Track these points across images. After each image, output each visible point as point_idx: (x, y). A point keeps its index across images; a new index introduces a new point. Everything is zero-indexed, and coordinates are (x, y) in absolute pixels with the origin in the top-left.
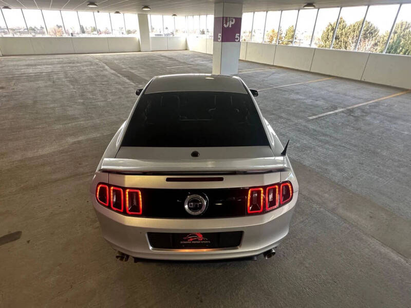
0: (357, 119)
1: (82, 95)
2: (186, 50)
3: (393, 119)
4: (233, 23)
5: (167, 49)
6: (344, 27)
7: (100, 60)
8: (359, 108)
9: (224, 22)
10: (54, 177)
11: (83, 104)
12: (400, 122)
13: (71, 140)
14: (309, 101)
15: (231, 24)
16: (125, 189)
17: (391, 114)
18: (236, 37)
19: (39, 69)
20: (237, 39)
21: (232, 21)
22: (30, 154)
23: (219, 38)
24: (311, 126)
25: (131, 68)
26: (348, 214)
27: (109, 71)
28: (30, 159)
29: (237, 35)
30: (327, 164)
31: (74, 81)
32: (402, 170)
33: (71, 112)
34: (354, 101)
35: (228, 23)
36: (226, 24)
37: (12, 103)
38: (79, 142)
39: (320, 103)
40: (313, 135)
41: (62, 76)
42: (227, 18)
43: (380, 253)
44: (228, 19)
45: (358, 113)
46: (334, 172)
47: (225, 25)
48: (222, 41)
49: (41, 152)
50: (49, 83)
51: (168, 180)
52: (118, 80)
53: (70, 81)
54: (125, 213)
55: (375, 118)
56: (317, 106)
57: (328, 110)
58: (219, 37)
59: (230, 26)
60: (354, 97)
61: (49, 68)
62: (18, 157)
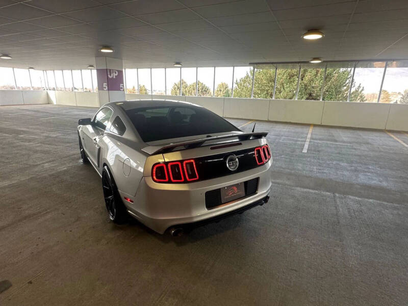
2: (49, 103)
4: (117, 74)
5: (23, 104)
6: (186, 87)
9: (109, 73)
15: (114, 75)
16: (182, 162)
18: (121, 87)
20: (122, 88)
21: (116, 73)
23: (105, 88)
29: (121, 85)
35: (112, 74)
36: (111, 75)
42: (110, 70)
44: (112, 71)
47: (109, 76)
48: (108, 90)
54: (186, 181)
58: (104, 86)
59: (114, 77)
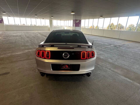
0: (117, 48)
1: (30, 41)
3: (129, 48)
6: (113, 26)
7: (37, 32)
8: (118, 45)
9: (76, 21)
10: (21, 59)
11: (31, 43)
12: (131, 49)
13: (26, 51)
14: (102, 43)
15: (78, 21)
16: (45, 51)
17: (128, 47)
19: (17, 34)
22: (13, 54)
24: (103, 49)
25: (46, 34)
26: (114, 70)
27: (39, 35)
28: (13, 55)
29: (80, 25)
30: (108, 58)
31: (28, 37)
32: (132, 60)
33: (27, 44)
34: (116, 43)
37: (8, 42)
38: (29, 51)
39: (106, 44)
40: (104, 51)
41: (24, 36)
43: (124, 79)
45: (118, 46)
46: (110, 60)
48: (75, 26)
49: (17, 54)
50: (20, 38)
51: (58, 48)
52: (42, 37)
53: (27, 37)
54: (45, 58)
55: (123, 48)
56: (105, 45)
57: (108, 45)
60: (117, 43)
61: (20, 34)
62: (9, 54)
